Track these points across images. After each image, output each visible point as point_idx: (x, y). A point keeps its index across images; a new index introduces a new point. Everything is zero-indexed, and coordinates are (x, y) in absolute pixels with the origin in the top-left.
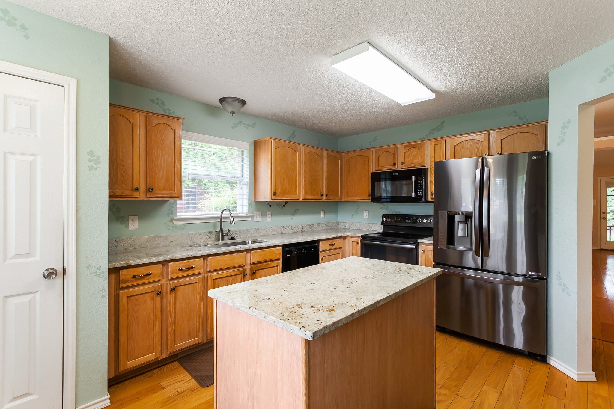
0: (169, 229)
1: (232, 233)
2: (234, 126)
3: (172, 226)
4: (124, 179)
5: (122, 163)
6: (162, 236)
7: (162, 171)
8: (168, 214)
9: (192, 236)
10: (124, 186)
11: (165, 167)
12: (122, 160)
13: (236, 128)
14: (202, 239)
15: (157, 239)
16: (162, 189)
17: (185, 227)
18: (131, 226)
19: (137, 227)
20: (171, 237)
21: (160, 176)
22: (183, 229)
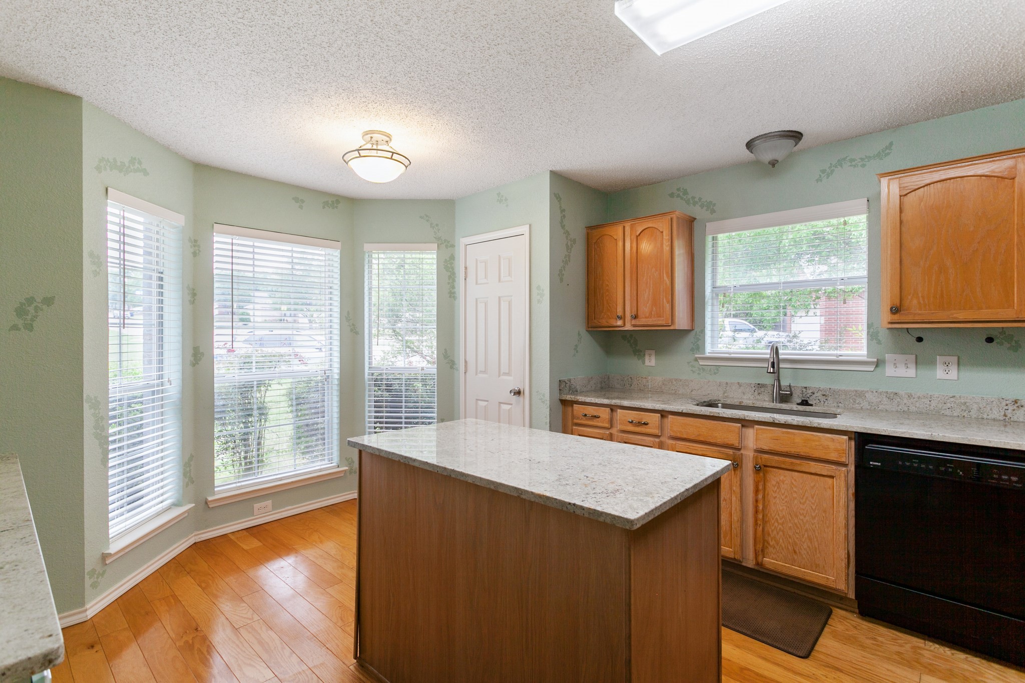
0: (694, 372)
1: (813, 394)
2: (823, 175)
3: (698, 368)
4: (609, 306)
5: (607, 288)
6: (681, 380)
7: (647, 291)
8: (692, 350)
9: (726, 387)
10: (609, 314)
11: (651, 286)
12: (607, 285)
13: (828, 178)
14: (744, 393)
15: (674, 383)
16: (647, 315)
17: (717, 370)
18: (647, 363)
19: (654, 365)
20: (693, 383)
21: (646, 299)
22: (715, 373)
